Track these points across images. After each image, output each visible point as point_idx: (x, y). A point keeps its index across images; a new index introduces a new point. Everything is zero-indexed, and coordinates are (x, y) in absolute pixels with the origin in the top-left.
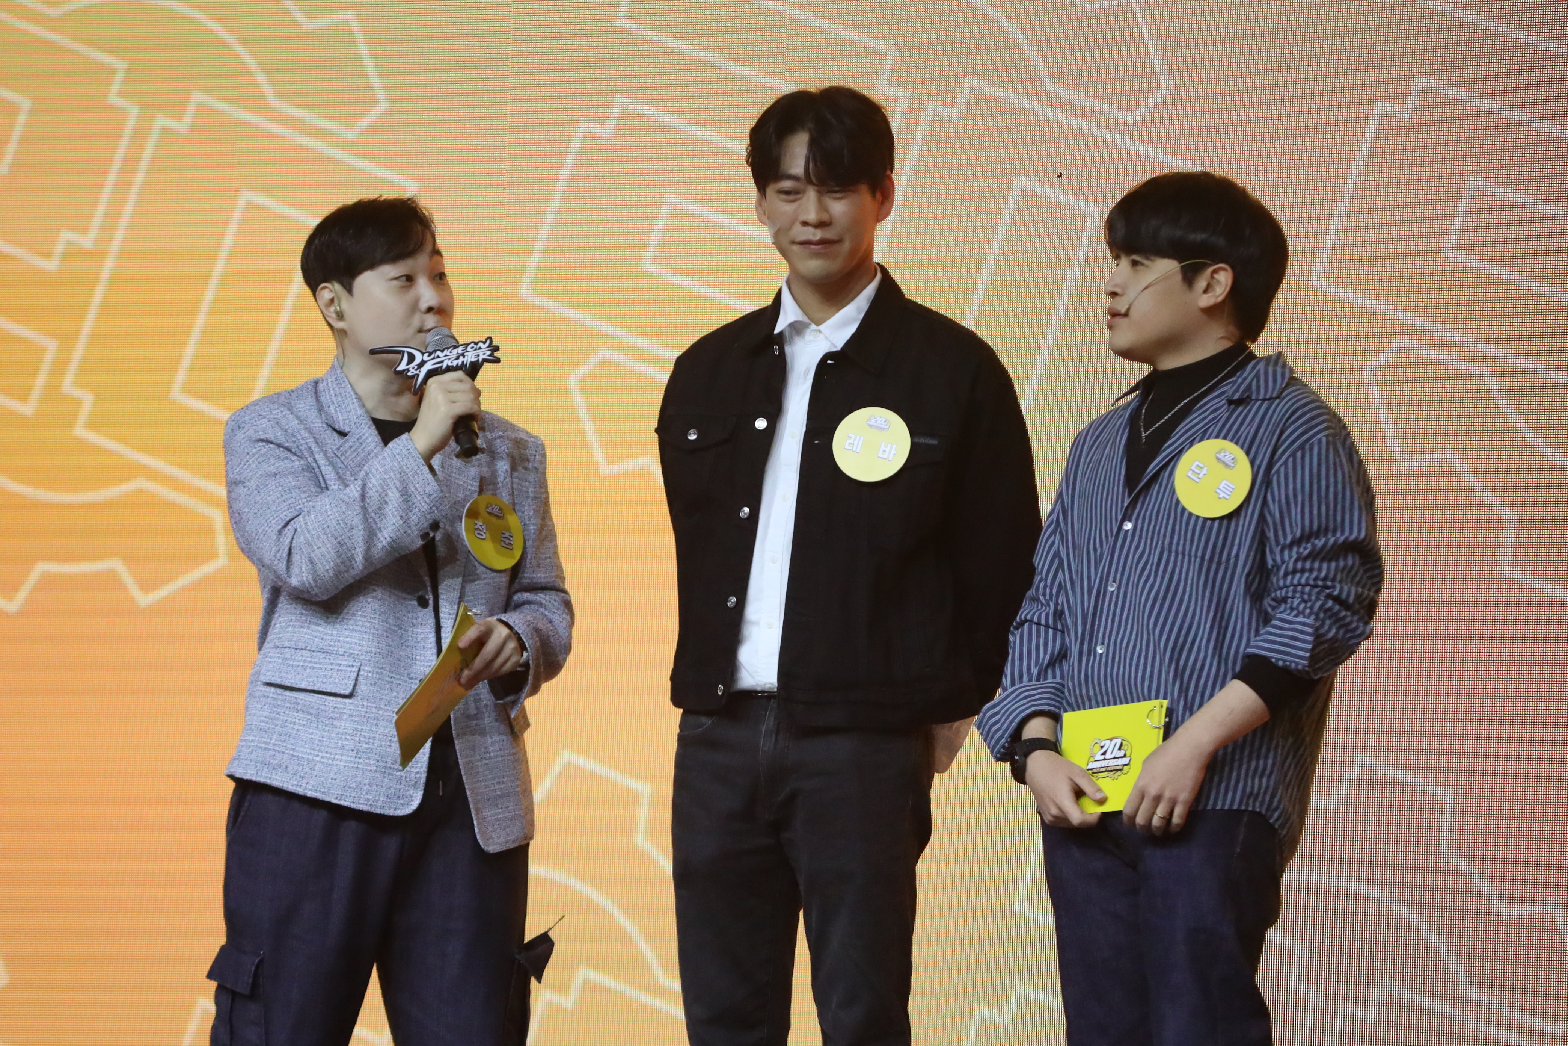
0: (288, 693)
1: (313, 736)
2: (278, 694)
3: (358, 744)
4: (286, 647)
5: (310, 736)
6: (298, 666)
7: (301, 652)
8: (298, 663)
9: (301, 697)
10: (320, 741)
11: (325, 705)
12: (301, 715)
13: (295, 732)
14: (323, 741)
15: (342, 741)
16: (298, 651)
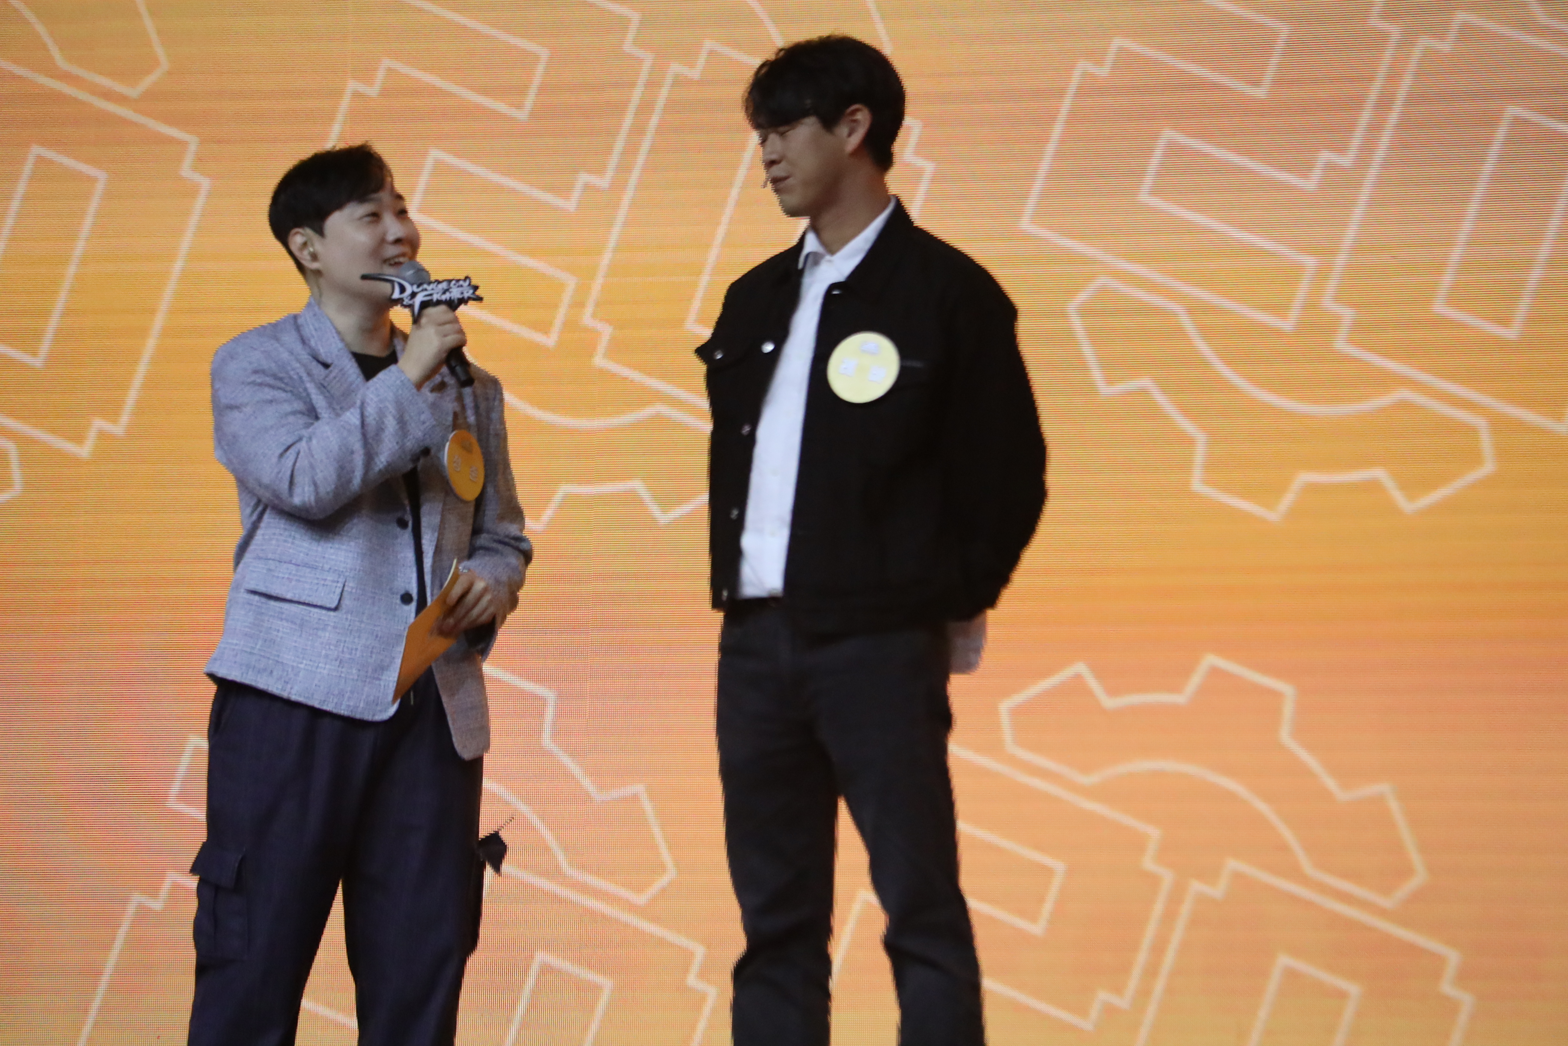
0: (272, 603)
1: (297, 645)
2: (262, 603)
3: (341, 654)
4: (270, 559)
5: (294, 644)
6: (283, 578)
7: (285, 566)
8: (283, 576)
9: (285, 607)
10: (303, 649)
11: (310, 616)
12: (285, 624)
13: (279, 639)
14: (306, 649)
15: (326, 651)
16: (282, 564)
